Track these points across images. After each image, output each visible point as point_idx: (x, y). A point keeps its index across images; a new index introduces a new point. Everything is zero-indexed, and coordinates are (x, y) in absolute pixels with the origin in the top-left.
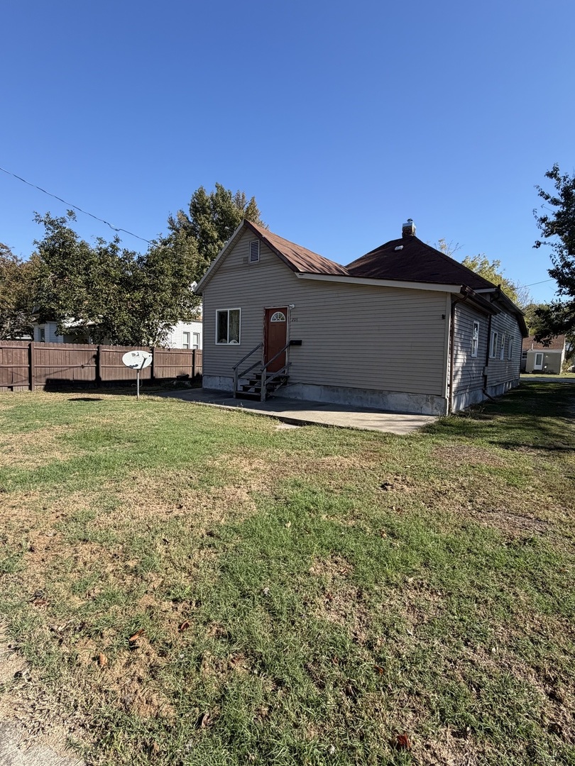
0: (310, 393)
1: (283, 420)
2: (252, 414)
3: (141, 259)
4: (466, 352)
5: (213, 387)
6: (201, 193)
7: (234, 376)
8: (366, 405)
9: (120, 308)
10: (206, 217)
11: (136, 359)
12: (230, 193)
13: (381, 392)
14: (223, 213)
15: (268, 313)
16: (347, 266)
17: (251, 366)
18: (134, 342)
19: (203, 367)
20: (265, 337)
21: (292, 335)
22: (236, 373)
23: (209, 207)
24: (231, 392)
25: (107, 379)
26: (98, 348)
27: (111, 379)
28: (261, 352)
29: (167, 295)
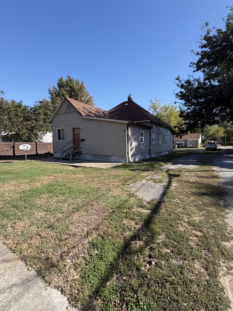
0: (88, 157)
1: (73, 166)
2: (63, 165)
3: (31, 109)
4: (138, 142)
5: (57, 156)
6: (61, 79)
7: (61, 152)
8: (105, 161)
9: (22, 128)
10: (64, 89)
11: (24, 147)
12: (73, 79)
13: (109, 156)
14: (70, 87)
15: (74, 129)
16: (108, 111)
17: (68, 148)
18: (28, 140)
19: (53, 149)
20: (73, 138)
21: (82, 137)
22: (62, 151)
23: (65, 85)
24: (61, 158)
25: (18, 155)
26: (14, 143)
27: (19, 155)
28: (72, 143)
29: (41, 123)
